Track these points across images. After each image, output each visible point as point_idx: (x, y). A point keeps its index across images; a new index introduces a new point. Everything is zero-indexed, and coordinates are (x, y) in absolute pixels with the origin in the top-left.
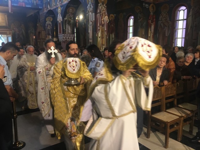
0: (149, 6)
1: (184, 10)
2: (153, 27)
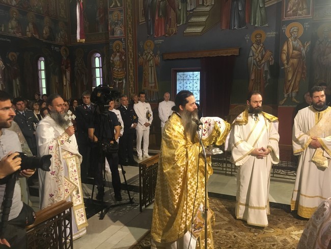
0: (60, 49)
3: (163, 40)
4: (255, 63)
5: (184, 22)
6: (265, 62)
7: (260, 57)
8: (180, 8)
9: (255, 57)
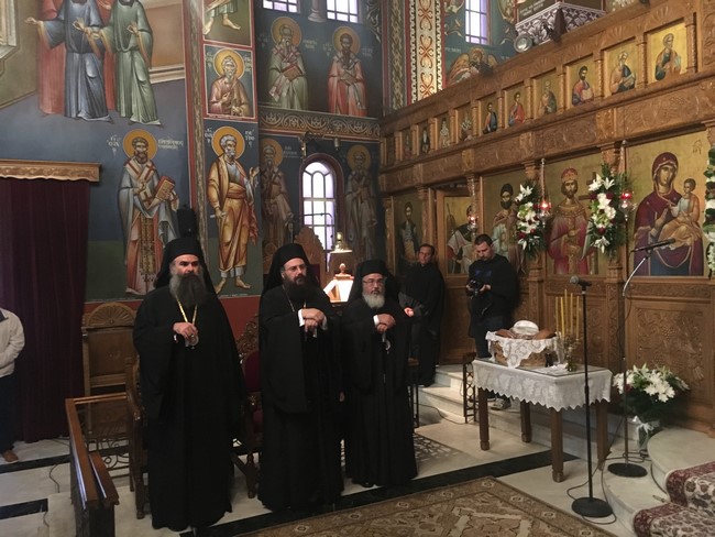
4: (138, 203)
6: (159, 204)
7: (148, 190)
9: (136, 190)
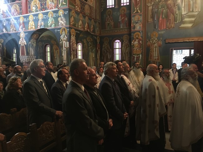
0: (97, 38)
1: (119, 43)
2: (99, 52)
3: (165, 32)
5: (180, 21)
8: (177, 13)
